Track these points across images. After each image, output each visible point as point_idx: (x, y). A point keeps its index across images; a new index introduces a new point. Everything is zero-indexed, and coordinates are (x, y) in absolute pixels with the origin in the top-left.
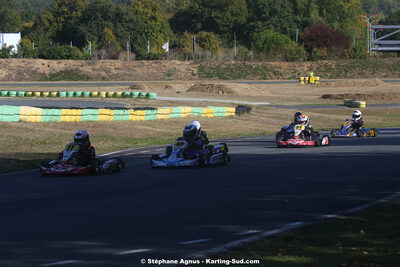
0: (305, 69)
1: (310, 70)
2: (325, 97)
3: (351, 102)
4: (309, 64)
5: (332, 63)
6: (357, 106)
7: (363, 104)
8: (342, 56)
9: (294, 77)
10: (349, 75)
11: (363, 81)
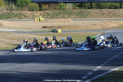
0: (38, 14)
1: (41, 15)
2: (44, 27)
3: (54, 30)
4: (40, 12)
5: (50, 12)
6: (57, 32)
7: (60, 31)
8: (55, 9)
9: (33, 18)
10: (58, 17)
11: (63, 20)
